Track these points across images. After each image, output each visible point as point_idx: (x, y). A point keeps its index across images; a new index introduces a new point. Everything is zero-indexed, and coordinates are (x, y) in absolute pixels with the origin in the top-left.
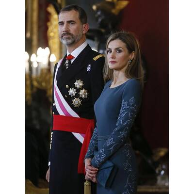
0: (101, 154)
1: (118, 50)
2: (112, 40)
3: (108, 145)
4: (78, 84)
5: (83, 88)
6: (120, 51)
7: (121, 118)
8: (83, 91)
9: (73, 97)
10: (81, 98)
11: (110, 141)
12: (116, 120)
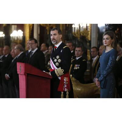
0: (101, 77)
1: (107, 39)
2: (105, 35)
3: (104, 74)
4: (58, 57)
5: (59, 58)
6: (108, 39)
7: (109, 64)
8: (59, 60)
9: (56, 62)
10: (59, 63)
11: (105, 72)
12: (107, 64)
